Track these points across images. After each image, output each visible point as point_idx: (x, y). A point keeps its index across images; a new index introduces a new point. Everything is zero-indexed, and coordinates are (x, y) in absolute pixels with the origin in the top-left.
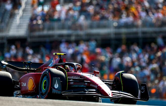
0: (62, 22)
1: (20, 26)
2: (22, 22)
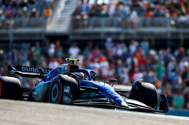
0: (110, 18)
1: (62, 21)
2: (63, 16)
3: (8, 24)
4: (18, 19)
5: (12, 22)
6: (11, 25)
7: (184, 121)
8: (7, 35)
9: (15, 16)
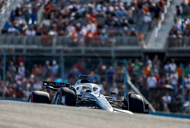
1: (159, 40)
2: (160, 36)
3: (110, 42)
4: (119, 37)
5: (114, 40)
6: (113, 43)
8: (109, 52)
9: (116, 34)
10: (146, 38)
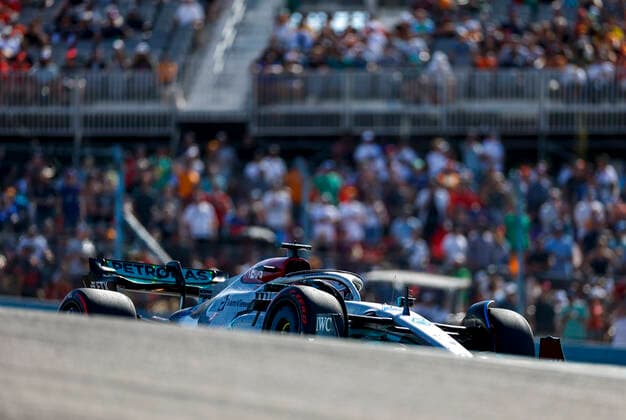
2: (230, 68)
3: (67, 90)
4: (96, 75)
5: (79, 83)
6: (77, 92)
7: (589, 377)
8: (66, 121)
9: (89, 65)
10: (185, 76)
